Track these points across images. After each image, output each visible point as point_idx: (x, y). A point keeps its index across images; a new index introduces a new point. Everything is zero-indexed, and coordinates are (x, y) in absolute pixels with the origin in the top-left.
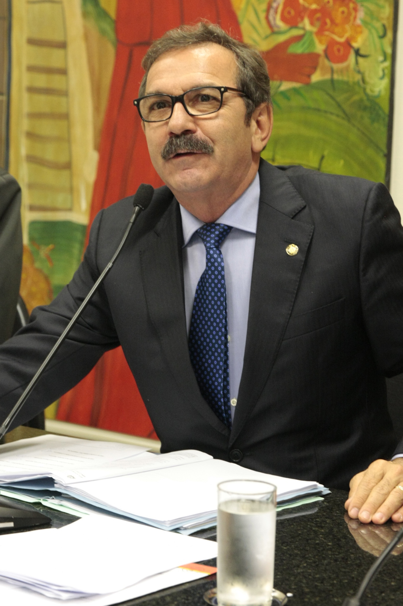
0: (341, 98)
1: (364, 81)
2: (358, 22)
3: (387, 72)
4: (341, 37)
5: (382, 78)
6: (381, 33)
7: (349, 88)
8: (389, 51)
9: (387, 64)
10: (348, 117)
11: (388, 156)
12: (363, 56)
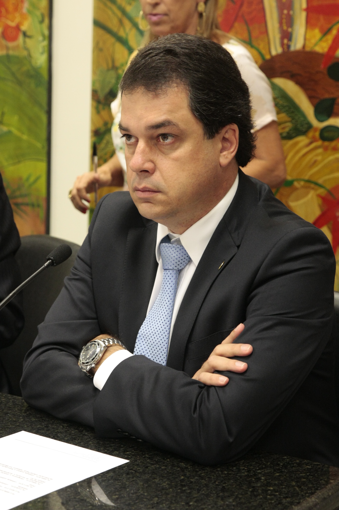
0: (14, 68)
1: (30, 55)
2: (25, 10)
3: (46, 49)
4: (13, 21)
5: (42, 53)
6: (40, 18)
7: (20, 61)
8: (46, 32)
9: (46, 43)
10: (20, 83)
11: (49, 113)
12: (30, 37)
